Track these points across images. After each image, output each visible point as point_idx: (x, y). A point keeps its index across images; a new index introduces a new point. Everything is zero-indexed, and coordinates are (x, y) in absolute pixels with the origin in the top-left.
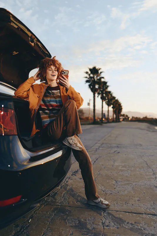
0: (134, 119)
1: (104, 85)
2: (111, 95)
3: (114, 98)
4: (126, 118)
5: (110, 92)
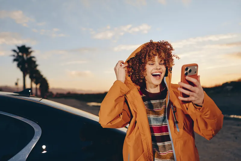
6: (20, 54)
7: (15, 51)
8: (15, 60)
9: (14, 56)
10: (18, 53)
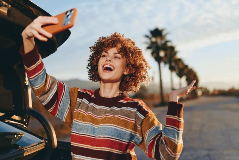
0: (216, 93)
1: (171, 51)
2: (183, 64)
3: (186, 66)
4: (206, 93)
5: (180, 60)
6: (154, 40)
7: (147, 36)
8: (148, 48)
9: (146, 43)
10: (150, 39)
